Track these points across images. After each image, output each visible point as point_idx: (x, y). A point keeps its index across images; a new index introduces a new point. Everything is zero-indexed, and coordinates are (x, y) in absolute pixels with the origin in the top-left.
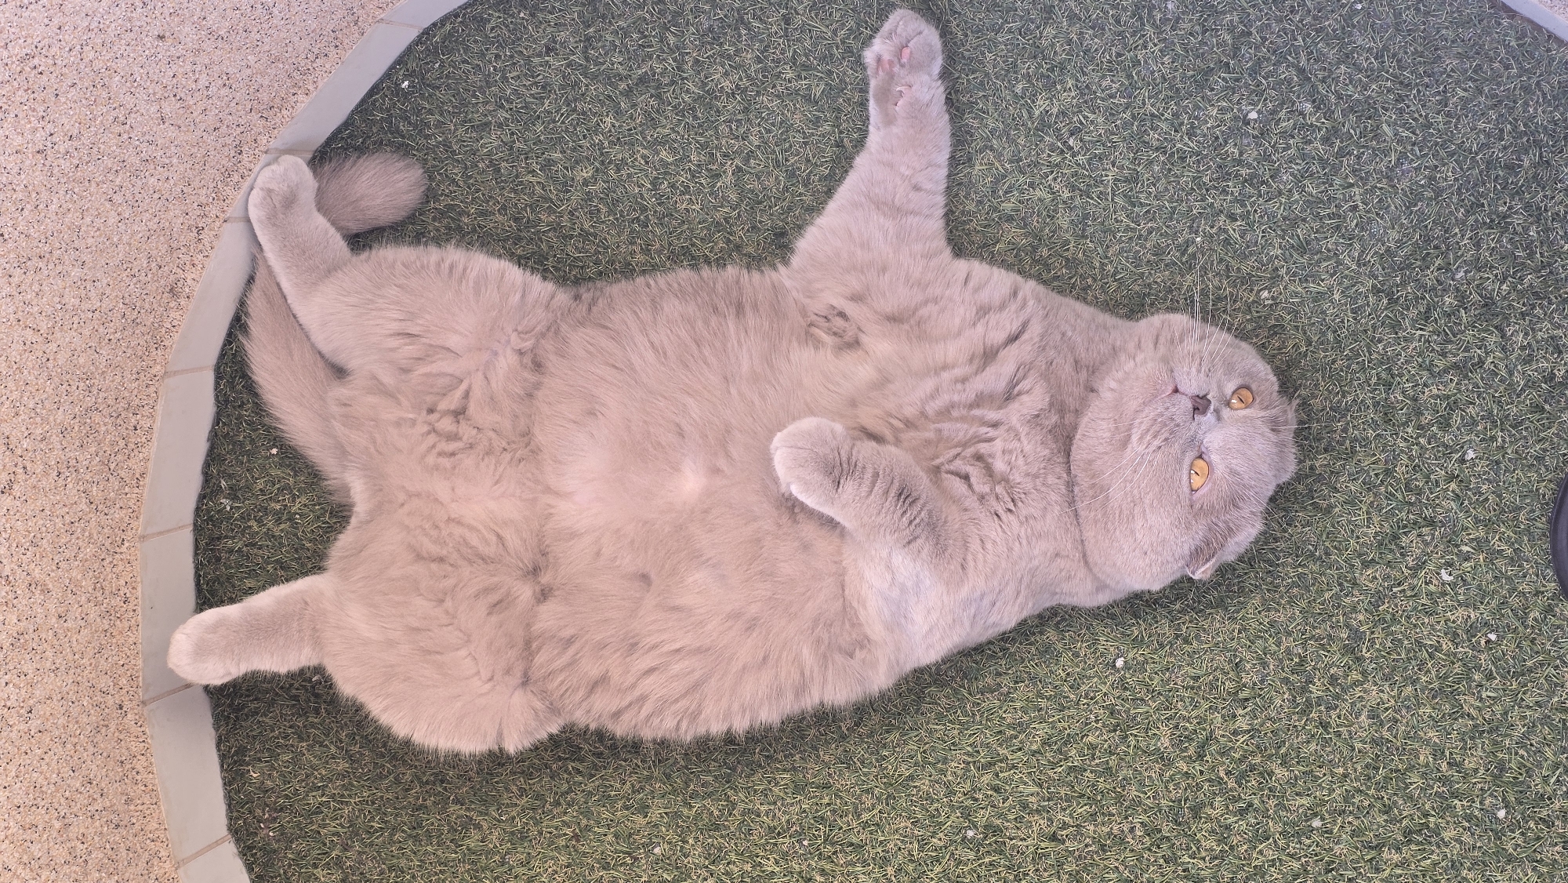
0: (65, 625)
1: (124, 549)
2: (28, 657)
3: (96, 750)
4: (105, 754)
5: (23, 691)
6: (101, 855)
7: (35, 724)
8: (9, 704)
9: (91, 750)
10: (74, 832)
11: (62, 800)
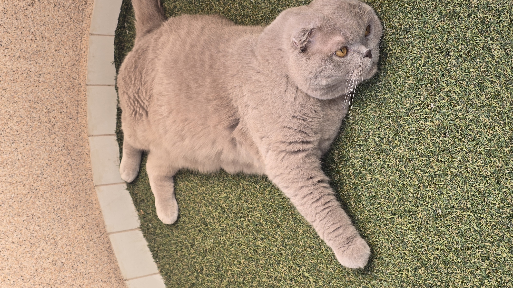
0: (58, 53)
1: (85, 36)
2: (41, 59)
3: (67, 94)
4: (71, 96)
5: (37, 69)
6: (61, 124)
7: (41, 79)
8: (31, 70)
9: (65, 93)
10: (51, 115)
11: (49, 104)
